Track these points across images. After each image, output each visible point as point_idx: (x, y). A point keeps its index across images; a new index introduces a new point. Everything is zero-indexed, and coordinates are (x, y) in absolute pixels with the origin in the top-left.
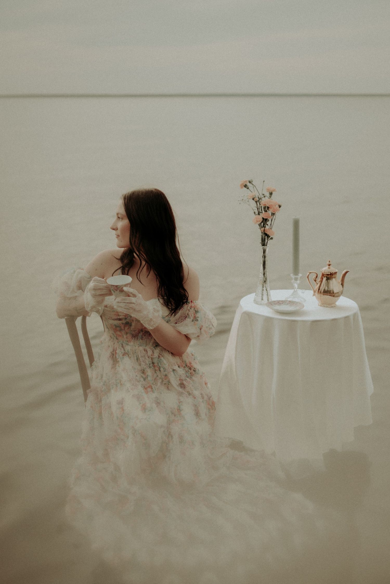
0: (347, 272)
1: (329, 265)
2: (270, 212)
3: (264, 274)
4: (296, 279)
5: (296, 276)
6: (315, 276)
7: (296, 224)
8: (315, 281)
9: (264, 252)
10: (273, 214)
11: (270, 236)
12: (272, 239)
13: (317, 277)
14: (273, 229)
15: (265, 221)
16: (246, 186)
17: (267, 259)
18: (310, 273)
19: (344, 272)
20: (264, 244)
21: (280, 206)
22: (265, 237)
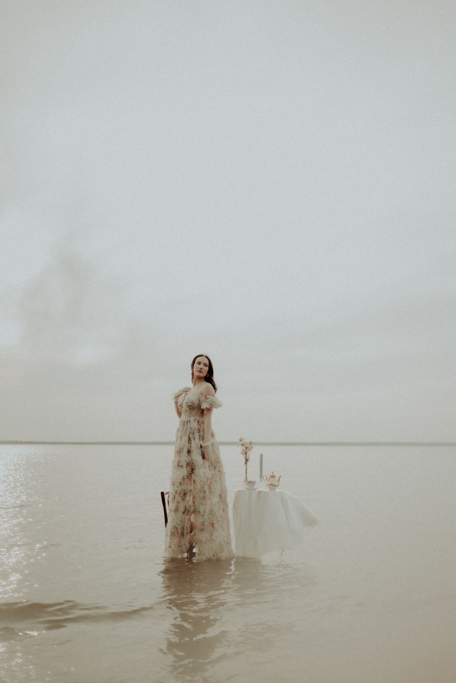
0: (280, 476)
1: (273, 473)
2: (248, 450)
3: (246, 476)
4: (261, 480)
5: (261, 479)
6: (266, 477)
7: (261, 456)
8: (267, 479)
9: (246, 467)
10: (249, 450)
11: (248, 460)
12: (249, 461)
13: (267, 478)
14: (250, 458)
15: (246, 453)
16: (241, 440)
17: (248, 470)
18: (264, 476)
19: (279, 477)
20: (246, 463)
21: (252, 448)
22: (247, 460)
